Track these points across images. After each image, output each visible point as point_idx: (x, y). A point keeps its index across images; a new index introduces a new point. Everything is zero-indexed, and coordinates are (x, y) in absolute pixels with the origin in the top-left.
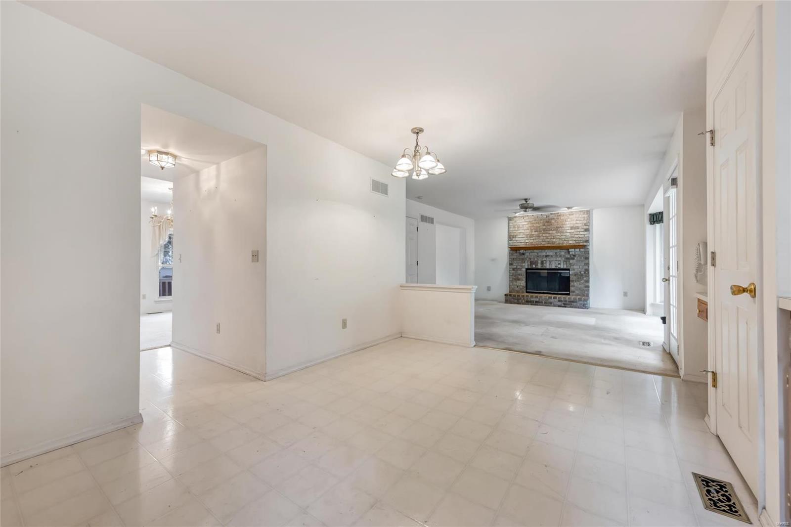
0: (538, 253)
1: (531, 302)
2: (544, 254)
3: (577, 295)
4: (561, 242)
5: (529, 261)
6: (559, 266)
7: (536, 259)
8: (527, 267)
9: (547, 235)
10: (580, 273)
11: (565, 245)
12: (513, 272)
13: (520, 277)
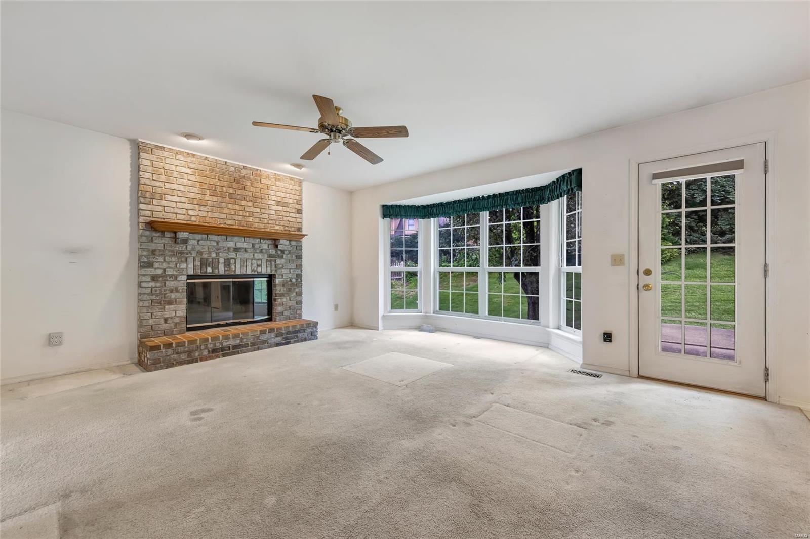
0: (218, 243)
2: (231, 245)
5: (198, 259)
6: (259, 269)
7: (214, 255)
8: (191, 272)
9: (237, 207)
10: (291, 281)
12: (153, 284)
13: (173, 296)
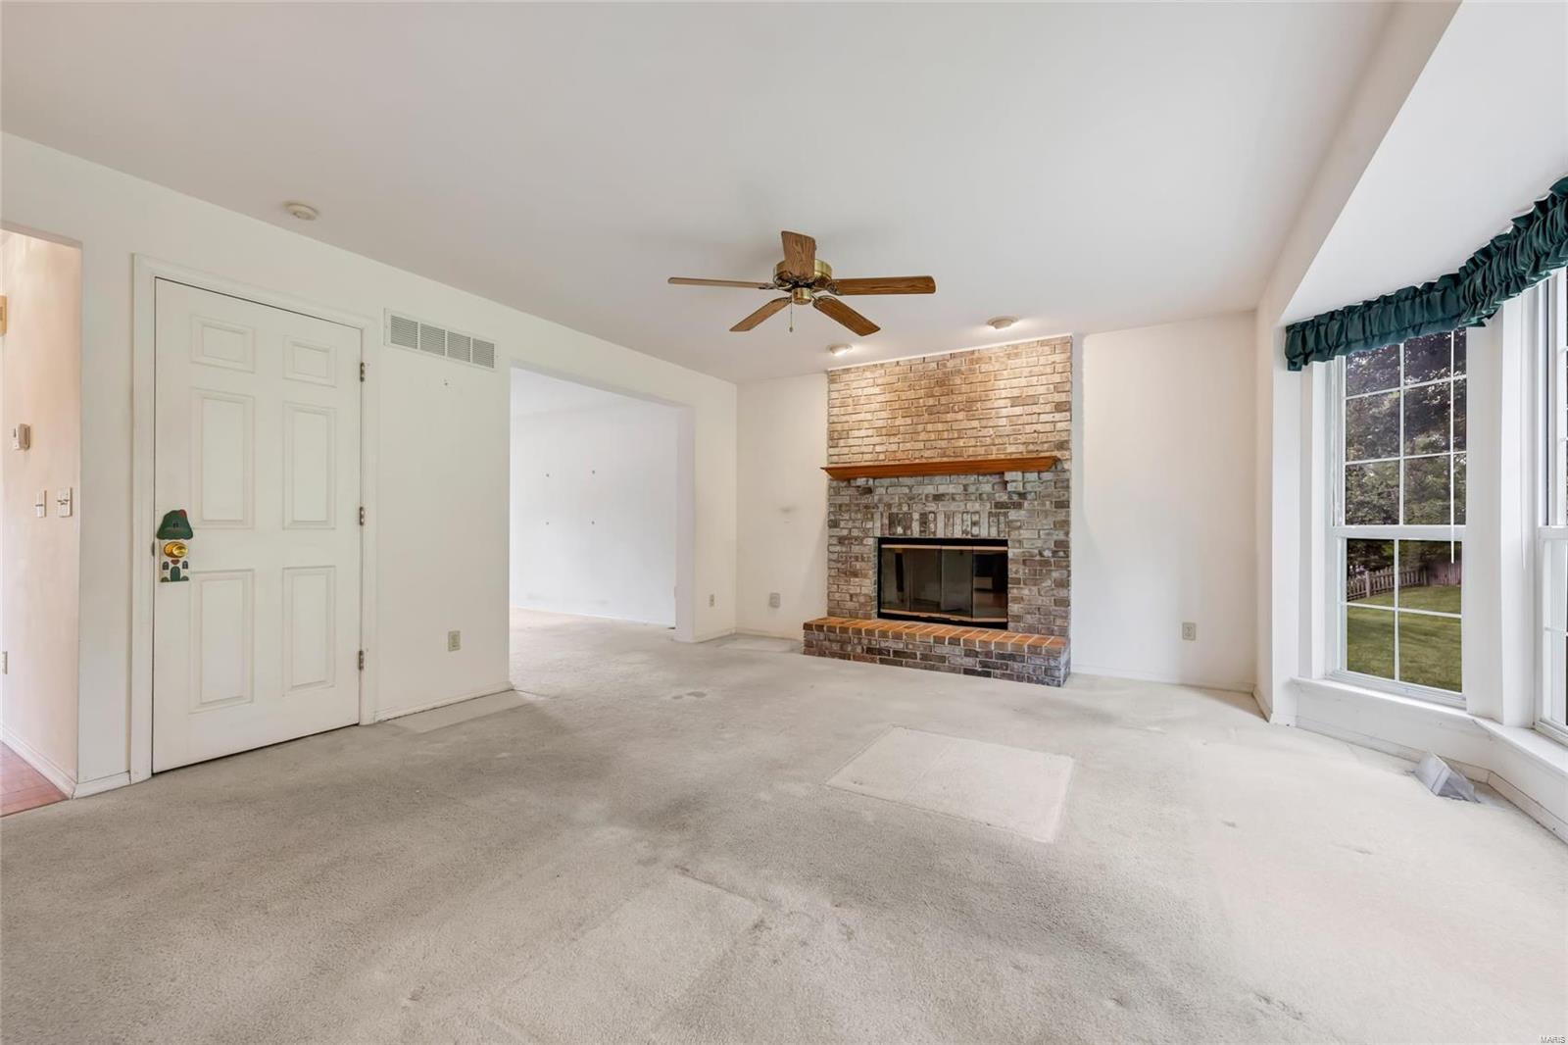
0: (910, 488)
1: (880, 652)
2: (930, 490)
3: (1031, 629)
4: (982, 451)
5: (886, 515)
6: (975, 531)
7: (905, 508)
8: (878, 534)
9: (940, 426)
10: (1041, 554)
11: (993, 457)
12: (838, 548)
13: (858, 565)
